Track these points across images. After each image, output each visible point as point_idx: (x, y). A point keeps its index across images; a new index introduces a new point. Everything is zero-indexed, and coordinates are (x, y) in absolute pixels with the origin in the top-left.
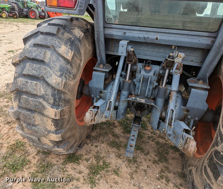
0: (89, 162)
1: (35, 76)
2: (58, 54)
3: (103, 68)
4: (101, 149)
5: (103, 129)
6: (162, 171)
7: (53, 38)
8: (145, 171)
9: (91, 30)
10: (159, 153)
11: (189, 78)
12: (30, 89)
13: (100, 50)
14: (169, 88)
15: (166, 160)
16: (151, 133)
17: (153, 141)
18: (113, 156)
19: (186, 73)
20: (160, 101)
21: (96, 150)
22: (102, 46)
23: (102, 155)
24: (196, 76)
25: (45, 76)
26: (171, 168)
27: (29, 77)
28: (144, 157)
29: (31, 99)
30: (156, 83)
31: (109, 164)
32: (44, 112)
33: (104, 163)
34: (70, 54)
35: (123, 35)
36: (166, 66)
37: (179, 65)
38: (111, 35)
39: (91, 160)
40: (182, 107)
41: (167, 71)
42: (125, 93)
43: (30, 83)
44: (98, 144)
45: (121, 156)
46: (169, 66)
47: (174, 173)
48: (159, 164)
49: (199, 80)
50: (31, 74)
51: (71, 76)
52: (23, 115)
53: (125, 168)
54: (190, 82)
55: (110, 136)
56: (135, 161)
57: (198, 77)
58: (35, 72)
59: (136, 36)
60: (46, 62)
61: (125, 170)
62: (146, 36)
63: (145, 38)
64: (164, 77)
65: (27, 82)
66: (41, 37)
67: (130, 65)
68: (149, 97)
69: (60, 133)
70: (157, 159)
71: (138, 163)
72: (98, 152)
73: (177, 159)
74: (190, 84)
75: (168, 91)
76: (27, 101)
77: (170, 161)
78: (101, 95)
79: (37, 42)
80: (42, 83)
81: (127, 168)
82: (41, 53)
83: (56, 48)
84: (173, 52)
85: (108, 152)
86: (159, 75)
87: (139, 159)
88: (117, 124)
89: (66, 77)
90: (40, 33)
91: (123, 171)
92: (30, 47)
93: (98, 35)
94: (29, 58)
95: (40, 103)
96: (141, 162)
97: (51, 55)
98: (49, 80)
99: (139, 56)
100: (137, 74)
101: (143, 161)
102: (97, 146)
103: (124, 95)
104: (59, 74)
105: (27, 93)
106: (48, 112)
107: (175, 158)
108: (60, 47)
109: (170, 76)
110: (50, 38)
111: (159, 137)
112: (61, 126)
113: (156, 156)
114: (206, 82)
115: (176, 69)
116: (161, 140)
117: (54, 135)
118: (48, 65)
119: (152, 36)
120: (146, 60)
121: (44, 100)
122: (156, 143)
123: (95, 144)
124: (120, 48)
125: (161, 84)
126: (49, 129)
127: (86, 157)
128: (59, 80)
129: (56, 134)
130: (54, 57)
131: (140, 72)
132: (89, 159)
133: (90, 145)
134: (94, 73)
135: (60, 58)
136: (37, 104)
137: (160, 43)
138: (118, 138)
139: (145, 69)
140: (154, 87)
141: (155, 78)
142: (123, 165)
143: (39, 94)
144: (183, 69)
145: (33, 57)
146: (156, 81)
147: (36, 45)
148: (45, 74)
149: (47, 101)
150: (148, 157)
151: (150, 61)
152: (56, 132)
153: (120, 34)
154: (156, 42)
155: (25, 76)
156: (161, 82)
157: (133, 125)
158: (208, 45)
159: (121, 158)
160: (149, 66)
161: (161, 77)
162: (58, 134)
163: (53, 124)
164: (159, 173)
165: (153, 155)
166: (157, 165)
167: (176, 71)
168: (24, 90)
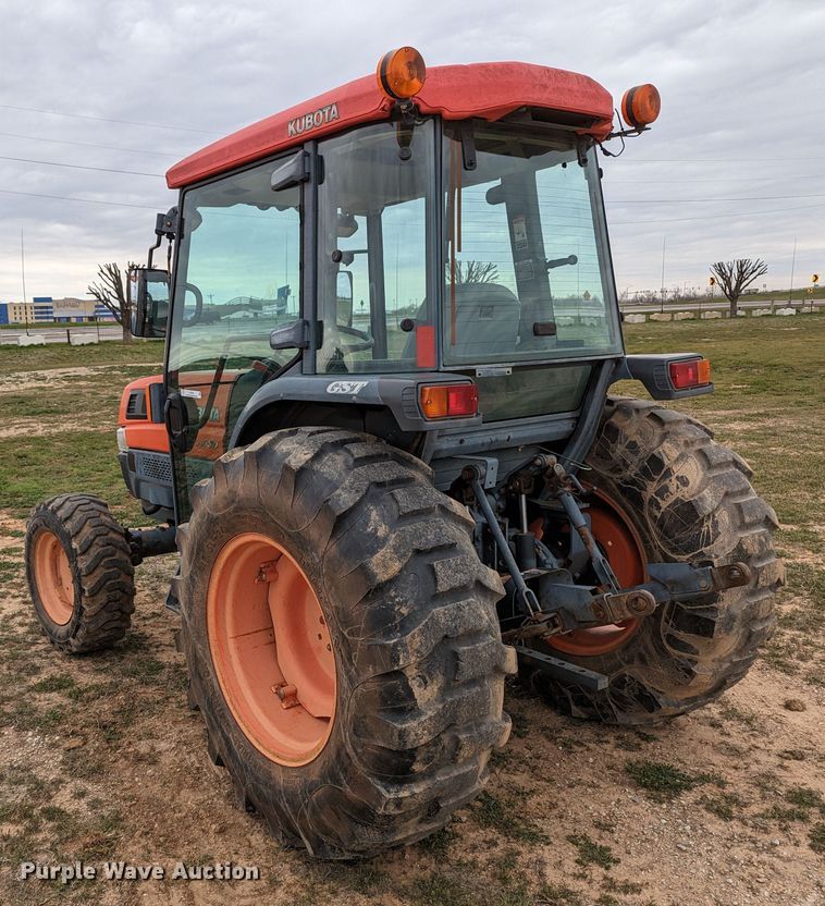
35: (458, 445)
41: (523, 497)
59: (479, 442)
63: (491, 443)
119: (504, 435)
124: (489, 473)
137: (510, 445)
153: (453, 446)
154: (505, 445)
158: (568, 432)
168: (461, 630)
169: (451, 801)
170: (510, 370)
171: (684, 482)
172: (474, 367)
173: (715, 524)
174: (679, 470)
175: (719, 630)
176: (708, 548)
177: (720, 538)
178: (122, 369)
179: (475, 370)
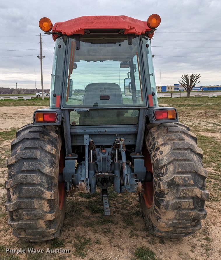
0: (72, 243)
1: (32, 170)
2: (45, 152)
3: (72, 156)
4: (78, 231)
5: (73, 215)
6: (132, 231)
7: (39, 142)
8: (119, 235)
9: (59, 131)
10: (125, 220)
11: (131, 153)
12: (30, 180)
13: (67, 144)
14: (121, 163)
15: (132, 223)
16: (115, 208)
17: (118, 214)
18: (90, 233)
19: (128, 150)
20: (117, 173)
21: (74, 233)
22: (69, 140)
23: (81, 235)
24: (134, 151)
25: (40, 169)
26: (137, 228)
27: (26, 172)
28: (115, 226)
29: (31, 188)
30: (111, 161)
31: (90, 239)
32: (43, 195)
33: (85, 239)
34: (54, 150)
35: (83, 131)
36: (115, 147)
37: (123, 146)
38: (75, 133)
39: (73, 241)
40: (132, 173)
41: (117, 150)
42: (92, 172)
43: (29, 176)
44: (74, 228)
45: (97, 231)
46: (117, 147)
47: (140, 230)
48: (128, 228)
49: (137, 153)
50: (29, 169)
51: (56, 165)
52: (24, 203)
53: (104, 238)
54: (132, 155)
55: (81, 219)
56: (110, 231)
57: (136, 151)
58: (32, 167)
59: (93, 131)
60: (38, 159)
61: (103, 239)
62: (99, 130)
63: (98, 132)
64: (115, 155)
65: (26, 176)
66: (29, 142)
67: (91, 151)
68: (109, 171)
69: (54, 212)
70: (125, 225)
71: (112, 232)
72: (76, 234)
73: (140, 221)
74: (132, 157)
75: (121, 165)
76: (28, 190)
77: (136, 224)
78: (73, 178)
79: (27, 146)
80: (38, 174)
81: (105, 237)
82: (33, 153)
83: (44, 148)
84: (117, 138)
85: (85, 231)
86: (112, 155)
87: (112, 228)
88: (83, 209)
89: (53, 167)
90: (26, 139)
91: (102, 240)
92: (21, 150)
93: (67, 134)
94: (24, 159)
95: (39, 189)
96: (114, 231)
97: (40, 153)
98: (44, 171)
99: (96, 144)
100: (97, 157)
101: (115, 229)
102: (73, 230)
103: (91, 174)
104: (49, 165)
105: (26, 184)
106: (45, 195)
107: (138, 221)
108: (46, 147)
109: (120, 154)
110: (36, 142)
111: (121, 209)
112: (54, 206)
113: (124, 223)
114: (141, 154)
115: (122, 148)
116: (124, 211)
117: (50, 214)
118: (40, 160)
119: (103, 130)
120: (102, 146)
121: (41, 186)
122: (121, 214)
123: (71, 229)
124: (85, 140)
125: (115, 161)
126: (45, 210)
127: (68, 240)
128: (51, 169)
129: (51, 213)
130: (43, 154)
131: (99, 155)
132: (71, 241)
133: (67, 231)
134: (66, 161)
135: (47, 154)
136: (37, 190)
137: (108, 134)
138: (89, 219)
139: (102, 152)
140: (111, 163)
141: (110, 157)
142: (101, 237)
143: (36, 183)
144: (126, 148)
145: (28, 157)
146: (111, 159)
147: (26, 148)
148: (40, 167)
149: (43, 187)
150: (119, 225)
151: (104, 146)
152: (50, 212)
153: (82, 131)
154: (106, 133)
155: (23, 172)
156: (114, 159)
157: (103, 196)
158: (135, 131)
159: (98, 233)
160: (104, 149)
161: (113, 155)
162: (52, 213)
163: (48, 205)
164: (130, 234)
165: (121, 223)
166: (127, 229)
167: (122, 149)
168: (25, 182)
169: (30, 231)
170: (89, 110)
171: (161, 153)
172: (73, 108)
173: (167, 170)
174: (161, 148)
175: (162, 208)
176: (162, 178)
177: (167, 175)
178: (177, 105)
179: (73, 109)
